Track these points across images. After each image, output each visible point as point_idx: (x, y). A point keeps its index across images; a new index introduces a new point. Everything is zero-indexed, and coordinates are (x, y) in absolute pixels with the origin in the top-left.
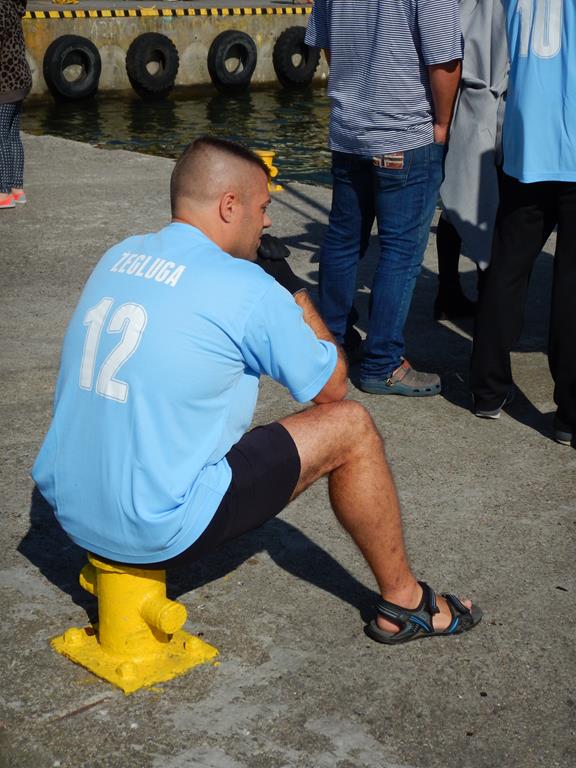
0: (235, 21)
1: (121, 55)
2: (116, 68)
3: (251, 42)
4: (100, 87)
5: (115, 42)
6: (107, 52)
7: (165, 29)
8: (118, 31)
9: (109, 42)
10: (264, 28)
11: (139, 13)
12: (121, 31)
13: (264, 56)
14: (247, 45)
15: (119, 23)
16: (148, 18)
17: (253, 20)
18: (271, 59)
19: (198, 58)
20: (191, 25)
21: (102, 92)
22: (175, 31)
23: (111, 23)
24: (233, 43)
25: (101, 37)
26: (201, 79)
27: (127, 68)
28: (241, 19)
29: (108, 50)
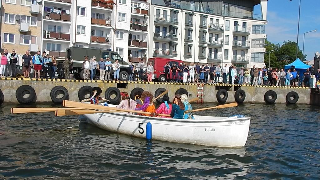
0: (63, 83)
1: (14, 92)
2: (12, 95)
3: (66, 89)
4: (4, 101)
5: (12, 87)
6: (9, 90)
7: (33, 84)
8: (14, 84)
9: (10, 87)
10: (75, 86)
11: (22, 79)
12: (15, 84)
13: (75, 94)
14: (64, 90)
15: (14, 82)
16: (26, 81)
17: (70, 83)
18: (78, 95)
19: (46, 94)
20: (44, 84)
21: (5, 102)
22: (38, 85)
23: (11, 82)
24: (58, 89)
25: (6, 85)
26: (48, 100)
27: (16, 95)
28: (65, 82)
29: (9, 89)
